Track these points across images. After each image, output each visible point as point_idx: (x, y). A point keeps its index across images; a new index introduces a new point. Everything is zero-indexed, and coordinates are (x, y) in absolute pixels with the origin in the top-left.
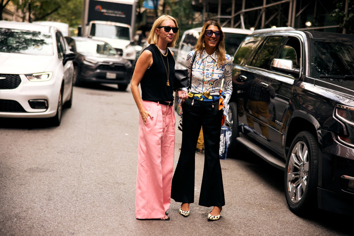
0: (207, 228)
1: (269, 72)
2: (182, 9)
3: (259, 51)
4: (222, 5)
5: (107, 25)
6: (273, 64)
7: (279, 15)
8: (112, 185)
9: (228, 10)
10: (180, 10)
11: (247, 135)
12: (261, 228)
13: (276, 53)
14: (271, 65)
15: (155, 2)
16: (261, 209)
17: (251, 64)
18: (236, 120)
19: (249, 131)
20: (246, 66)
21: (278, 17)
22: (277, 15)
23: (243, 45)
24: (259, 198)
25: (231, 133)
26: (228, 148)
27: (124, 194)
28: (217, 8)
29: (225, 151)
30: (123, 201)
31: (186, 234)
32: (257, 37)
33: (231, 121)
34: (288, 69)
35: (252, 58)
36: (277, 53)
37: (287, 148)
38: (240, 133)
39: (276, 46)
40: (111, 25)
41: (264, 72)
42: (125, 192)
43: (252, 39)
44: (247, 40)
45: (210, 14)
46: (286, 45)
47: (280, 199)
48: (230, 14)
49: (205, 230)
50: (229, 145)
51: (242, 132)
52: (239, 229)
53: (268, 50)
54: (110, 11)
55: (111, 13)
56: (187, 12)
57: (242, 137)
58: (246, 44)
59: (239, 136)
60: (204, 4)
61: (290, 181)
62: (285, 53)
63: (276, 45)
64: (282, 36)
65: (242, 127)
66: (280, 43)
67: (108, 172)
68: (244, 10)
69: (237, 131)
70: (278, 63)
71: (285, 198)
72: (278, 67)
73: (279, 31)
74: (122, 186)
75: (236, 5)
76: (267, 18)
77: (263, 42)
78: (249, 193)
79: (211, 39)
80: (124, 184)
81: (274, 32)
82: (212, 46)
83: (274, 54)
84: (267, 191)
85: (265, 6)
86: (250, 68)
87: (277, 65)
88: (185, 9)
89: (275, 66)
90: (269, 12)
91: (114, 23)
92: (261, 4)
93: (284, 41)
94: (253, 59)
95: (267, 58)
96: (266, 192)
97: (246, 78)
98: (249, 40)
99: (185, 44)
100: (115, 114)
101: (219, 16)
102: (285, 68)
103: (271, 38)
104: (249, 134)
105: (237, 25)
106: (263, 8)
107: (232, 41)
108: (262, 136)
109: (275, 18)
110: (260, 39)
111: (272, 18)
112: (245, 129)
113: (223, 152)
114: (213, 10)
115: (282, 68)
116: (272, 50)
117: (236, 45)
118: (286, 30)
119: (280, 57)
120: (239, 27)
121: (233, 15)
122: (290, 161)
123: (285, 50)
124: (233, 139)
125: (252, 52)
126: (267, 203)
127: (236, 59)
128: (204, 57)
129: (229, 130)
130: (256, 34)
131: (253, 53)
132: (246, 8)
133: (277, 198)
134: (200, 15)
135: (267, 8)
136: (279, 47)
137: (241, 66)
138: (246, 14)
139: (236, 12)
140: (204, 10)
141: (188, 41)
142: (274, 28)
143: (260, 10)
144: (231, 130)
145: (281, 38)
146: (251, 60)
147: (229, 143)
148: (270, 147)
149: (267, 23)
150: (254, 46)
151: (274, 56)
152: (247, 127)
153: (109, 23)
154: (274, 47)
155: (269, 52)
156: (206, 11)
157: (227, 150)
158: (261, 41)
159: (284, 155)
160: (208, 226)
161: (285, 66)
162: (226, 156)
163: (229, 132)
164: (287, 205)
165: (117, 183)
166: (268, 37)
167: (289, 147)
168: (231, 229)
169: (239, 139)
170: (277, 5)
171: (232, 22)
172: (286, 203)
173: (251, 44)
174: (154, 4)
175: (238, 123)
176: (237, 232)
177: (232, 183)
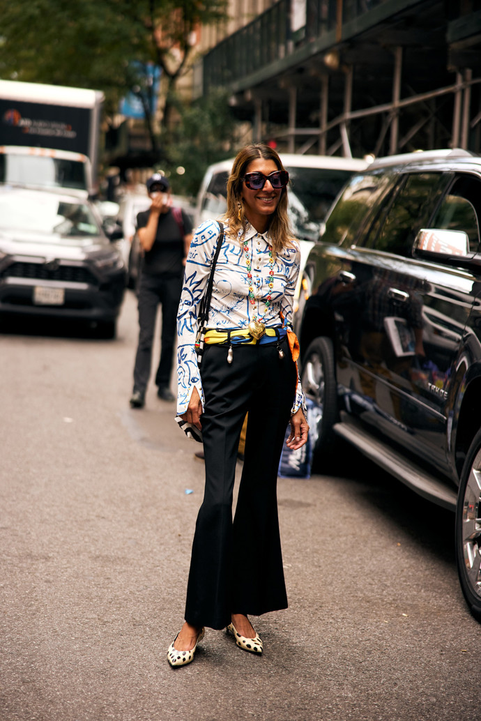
0: (257, 679)
1: (409, 263)
2: (207, 117)
3: (386, 209)
4: (299, 104)
5: (31, 155)
6: (418, 242)
7: (432, 125)
8: (16, 561)
9: (313, 117)
10: (202, 119)
11: (358, 417)
12: (398, 674)
13: (426, 215)
14: (414, 247)
15: (147, 102)
16: (399, 615)
17: (365, 242)
18: (332, 382)
19: (362, 409)
20: (354, 247)
21: (430, 131)
22: (427, 124)
23: (348, 195)
24: (392, 584)
25: (320, 412)
26: (315, 451)
27: (44, 586)
28: (287, 111)
29: (307, 458)
30: (38, 610)
31: (200, 703)
32: (379, 176)
33: (319, 383)
34: (457, 254)
35: (369, 225)
36: (429, 216)
37: (460, 455)
38: (343, 413)
39: (425, 198)
40: (41, 156)
41: (398, 263)
42: (47, 581)
43: (368, 182)
44: (356, 183)
45: (272, 126)
46: (452, 193)
47: (445, 585)
48: (317, 124)
49: (250, 688)
50: (317, 442)
51: (346, 411)
52: (341, 679)
53: (408, 209)
54: (41, 124)
55: (42, 128)
56: (219, 121)
57: (346, 422)
58: (355, 193)
59: (339, 421)
60: (258, 103)
61: (468, 540)
62: (449, 214)
63: (426, 194)
64: (439, 173)
65: (347, 399)
66: (435, 190)
67: (9, 524)
68: (348, 115)
69: (334, 407)
70: (431, 240)
71: (458, 582)
72: (433, 250)
73: (431, 160)
74: (41, 566)
75: (330, 105)
76: (402, 132)
77: (395, 187)
78: (367, 569)
79: (261, 195)
80: (47, 558)
81: (421, 162)
82: (267, 211)
83: (423, 216)
84: (413, 562)
85: (397, 103)
86: (363, 254)
87: (430, 244)
88: (213, 116)
89: (425, 248)
90: (407, 118)
91: (48, 152)
92: (389, 100)
93: (444, 185)
94: (372, 228)
95: (405, 226)
96: (411, 566)
97: (352, 276)
98: (360, 183)
99: (212, 197)
100: (45, 368)
101: (292, 131)
102: (449, 252)
103: (412, 179)
104: (362, 416)
105: (334, 149)
106: (394, 109)
107: (321, 187)
108: (395, 421)
109: (422, 132)
110: (386, 180)
111: (413, 132)
112: (353, 402)
113: (303, 460)
114: (277, 117)
115: (441, 251)
116: (415, 206)
117: (330, 197)
118: (449, 158)
119: (437, 225)
120: (339, 153)
121: (325, 127)
122: (468, 488)
123: (447, 206)
124: (326, 427)
125: (369, 213)
126: (413, 598)
127: (331, 228)
128: (248, 237)
129: (315, 405)
130: (377, 169)
131: (371, 215)
132: (354, 109)
133: (437, 580)
134: (249, 130)
135: (402, 109)
136: (432, 199)
137: (343, 247)
138: (353, 124)
139: (330, 119)
140: (258, 118)
141: (217, 188)
142: (419, 154)
143: (387, 113)
144: (321, 405)
145: (438, 178)
146: (366, 231)
147: (316, 436)
148: (416, 449)
149: (403, 143)
150: (371, 198)
151: (420, 222)
152: (359, 399)
153: (38, 151)
154: (420, 200)
155: (409, 212)
156: (263, 120)
157: (311, 455)
158: (389, 184)
159: (451, 471)
160: (260, 673)
161: (449, 247)
162: (309, 468)
163: (316, 411)
164: (463, 601)
165: (30, 556)
166: (404, 175)
167: (466, 453)
168: (319, 680)
169: (341, 428)
170: (426, 102)
171: (323, 143)
172: (462, 596)
173: (366, 194)
174: (144, 106)
175: (336, 389)
176: (334, 689)
177: (324, 542)
